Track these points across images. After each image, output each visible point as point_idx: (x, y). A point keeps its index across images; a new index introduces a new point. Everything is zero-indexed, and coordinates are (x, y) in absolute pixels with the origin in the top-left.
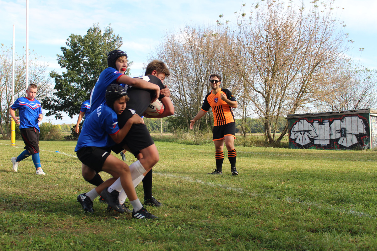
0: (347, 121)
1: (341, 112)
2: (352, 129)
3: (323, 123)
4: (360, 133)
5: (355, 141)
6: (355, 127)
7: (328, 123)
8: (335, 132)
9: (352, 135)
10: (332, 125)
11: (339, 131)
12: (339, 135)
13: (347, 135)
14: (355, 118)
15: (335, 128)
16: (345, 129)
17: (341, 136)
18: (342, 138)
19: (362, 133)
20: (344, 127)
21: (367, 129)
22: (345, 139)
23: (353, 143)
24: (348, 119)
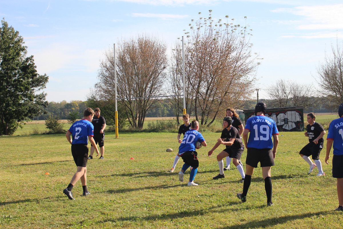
0: (289, 114)
1: (284, 108)
2: (292, 119)
3: (272, 115)
4: (297, 121)
5: (294, 126)
6: (293, 117)
7: (275, 115)
8: (280, 121)
9: (292, 122)
10: (278, 117)
11: (283, 120)
12: (283, 123)
13: (289, 123)
14: (293, 112)
15: (280, 118)
16: (287, 119)
17: (285, 124)
18: (285, 125)
19: (298, 121)
20: (287, 117)
21: (302, 118)
22: (287, 125)
23: (293, 128)
24: (289, 112)
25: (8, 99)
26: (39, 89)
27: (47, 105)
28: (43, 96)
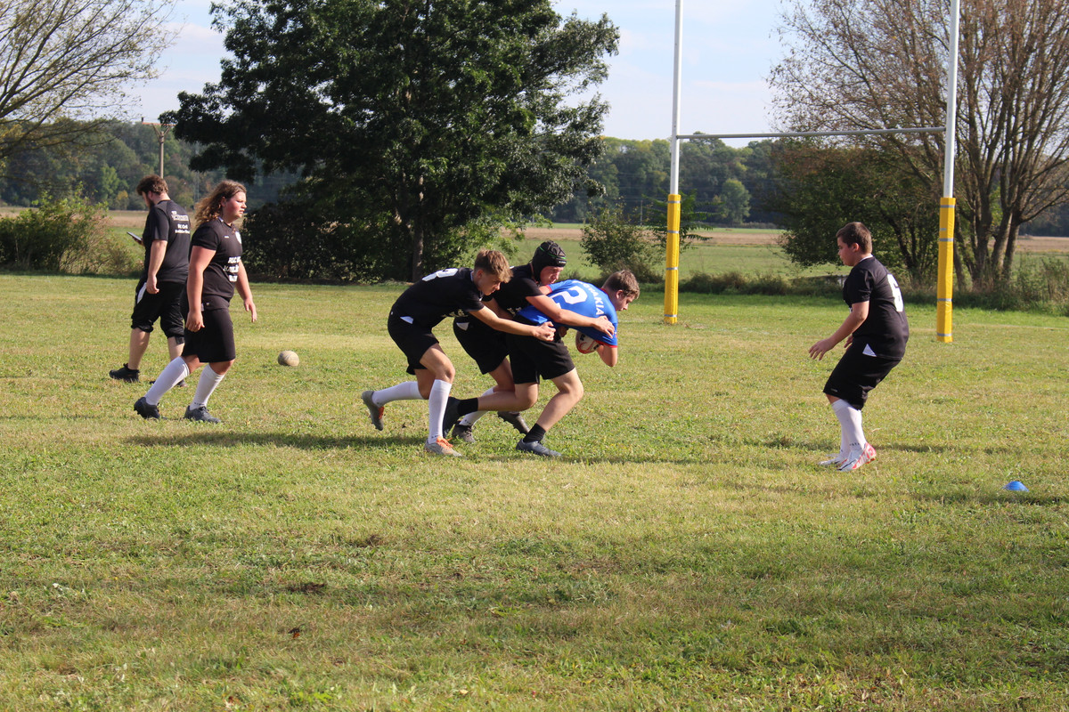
25: (409, 123)
26: (585, 83)
27: (596, 152)
28: (591, 116)
